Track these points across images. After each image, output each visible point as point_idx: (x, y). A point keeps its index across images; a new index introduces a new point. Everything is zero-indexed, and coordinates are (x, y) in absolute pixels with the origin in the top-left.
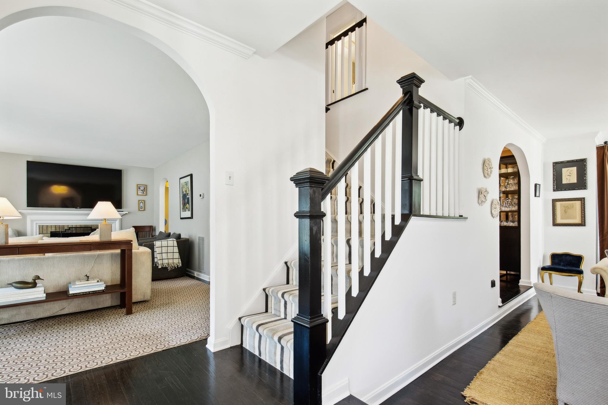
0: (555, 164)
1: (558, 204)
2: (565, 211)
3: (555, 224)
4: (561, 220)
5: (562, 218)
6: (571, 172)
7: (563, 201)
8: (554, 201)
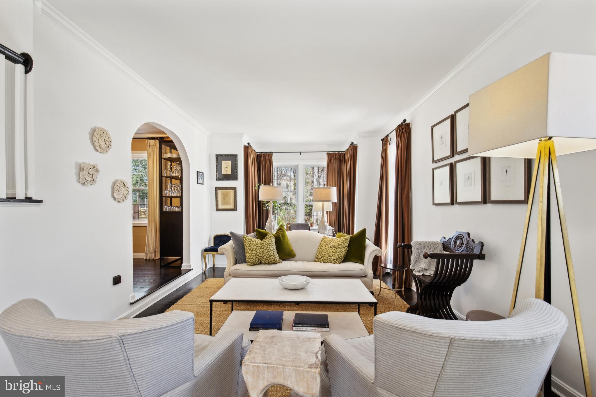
0: (217, 156)
1: (220, 191)
2: (224, 198)
3: (218, 210)
4: (222, 206)
5: (222, 204)
6: (228, 165)
7: (222, 189)
8: (217, 189)
